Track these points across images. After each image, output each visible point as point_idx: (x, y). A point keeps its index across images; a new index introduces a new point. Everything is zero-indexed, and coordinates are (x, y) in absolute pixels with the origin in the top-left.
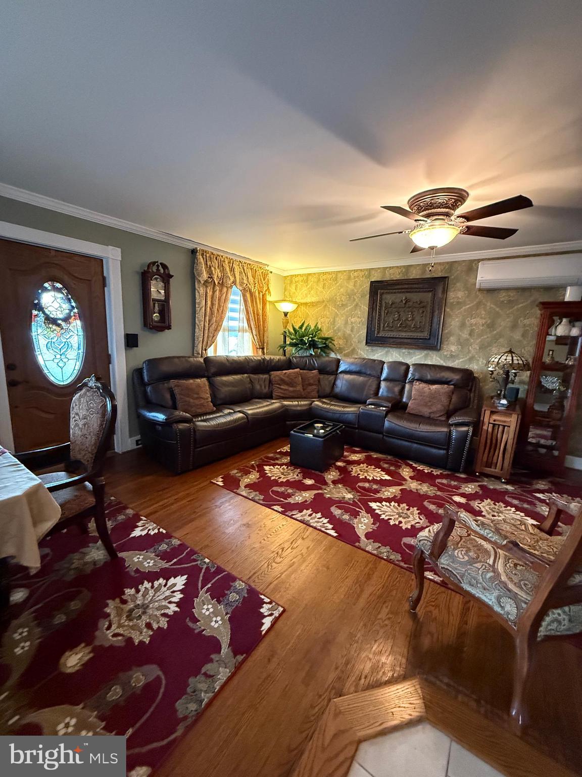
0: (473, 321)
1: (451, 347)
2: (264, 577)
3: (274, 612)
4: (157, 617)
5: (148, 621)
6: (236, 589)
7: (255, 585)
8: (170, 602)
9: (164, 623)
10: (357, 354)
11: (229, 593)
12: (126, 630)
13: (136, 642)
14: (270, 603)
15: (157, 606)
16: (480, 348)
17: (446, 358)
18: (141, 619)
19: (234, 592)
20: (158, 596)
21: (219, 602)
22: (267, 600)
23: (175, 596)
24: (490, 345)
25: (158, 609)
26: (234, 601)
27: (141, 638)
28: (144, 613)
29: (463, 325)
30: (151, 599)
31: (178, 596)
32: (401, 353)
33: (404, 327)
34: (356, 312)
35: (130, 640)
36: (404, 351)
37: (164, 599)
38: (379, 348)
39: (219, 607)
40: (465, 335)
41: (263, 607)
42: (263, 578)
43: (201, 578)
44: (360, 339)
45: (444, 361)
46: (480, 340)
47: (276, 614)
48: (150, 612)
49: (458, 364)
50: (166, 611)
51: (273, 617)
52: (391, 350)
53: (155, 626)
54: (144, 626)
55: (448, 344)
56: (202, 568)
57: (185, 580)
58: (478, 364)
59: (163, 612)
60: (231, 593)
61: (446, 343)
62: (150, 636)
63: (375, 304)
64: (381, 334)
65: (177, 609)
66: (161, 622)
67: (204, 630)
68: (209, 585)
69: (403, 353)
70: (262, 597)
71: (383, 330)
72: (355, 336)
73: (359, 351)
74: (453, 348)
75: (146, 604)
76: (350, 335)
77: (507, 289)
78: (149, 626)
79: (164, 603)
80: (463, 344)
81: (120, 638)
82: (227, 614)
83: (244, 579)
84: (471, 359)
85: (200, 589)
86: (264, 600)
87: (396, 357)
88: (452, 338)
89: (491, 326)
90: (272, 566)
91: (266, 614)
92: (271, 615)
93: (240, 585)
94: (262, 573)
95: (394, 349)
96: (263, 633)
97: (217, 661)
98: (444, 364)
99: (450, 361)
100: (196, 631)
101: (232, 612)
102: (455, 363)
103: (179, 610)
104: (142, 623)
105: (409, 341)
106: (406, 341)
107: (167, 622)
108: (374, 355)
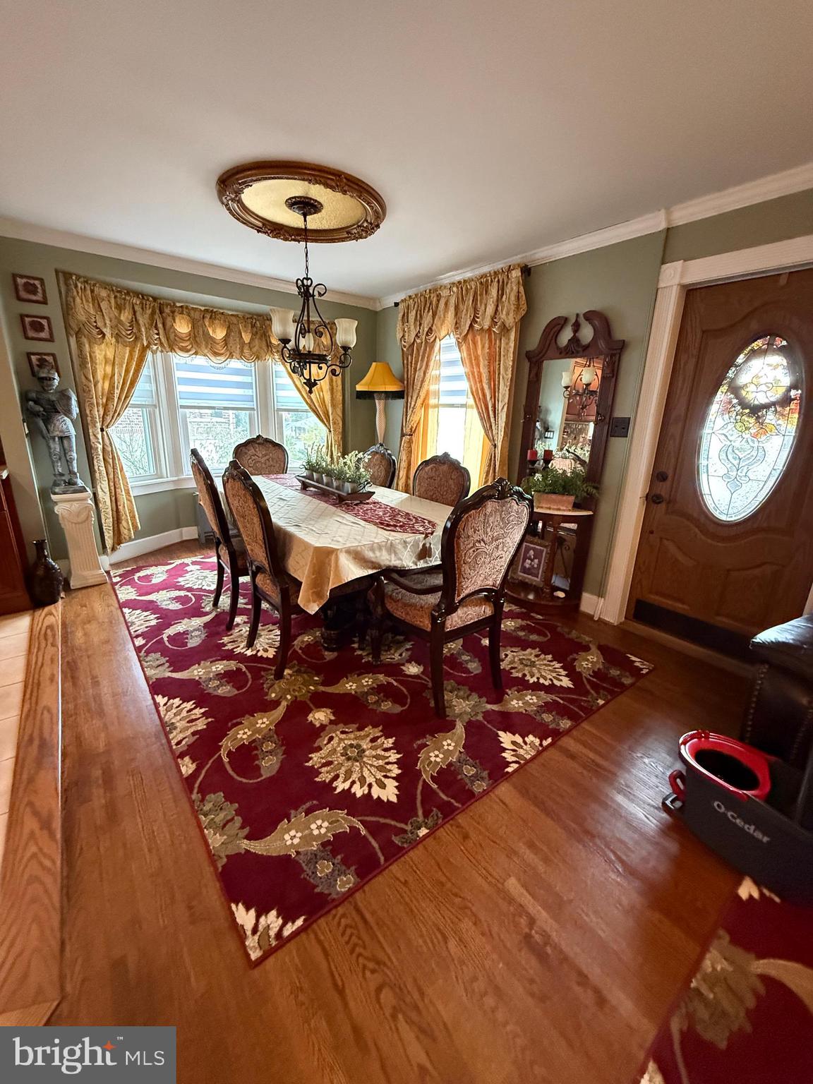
2: (347, 943)
3: (256, 937)
4: (336, 771)
5: (336, 762)
6: (339, 875)
7: (335, 916)
8: (353, 783)
9: (323, 777)
11: (336, 861)
13: (311, 755)
14: (279, 935)
15: (353, 770)
18: (341, 757)
19: (333, 870)
20: (369, 770)
21: (324, 845)
22: (287, 931)
23: (361, 788)
25: (348, 771)
26: (316, 867)
27: (315, 759)
28: (349, 758)
30: (368, 764)
31: (359, 791)
35: (318, 750)
39: (314, 843)
41: (278, 917)
42: (346, 938)
43: (382, 820)
47: (251, 942)
48: (348, 764)
50: (340, 779)
51: (249, 933)
53: (323, 770)
54: (330, 759)
56: (406, 824)
57: (388, 800)
59: (341, 775)
60: (333, 864)
62: (312, 766)
65: (339, 791)
66: (327, 775)
67: (289, 821)
68: (363, 832)
70: (299, 922)
75: (362, 760)
78: (328, 764)
79: (355, 777)
82: (298, 853)
83: (358, 896)
85: (360, 818)
86: (290, 924)
90: (373, 972)
91: (262, 920)
92: (255, 931)
93: (345, 883)
94: (359, 938)
96: (233, 906)
97: (237, 834)
100: (293, 812)
101: (297, 862)
103: (336, 792)
107: (324, 781)
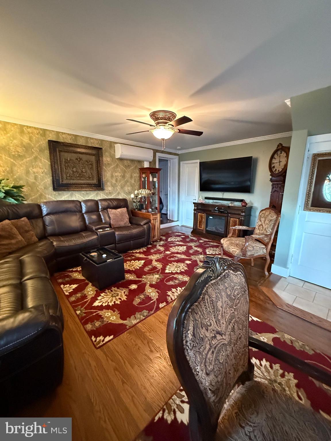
0: (116, 174)
1: (108, 188)
4: (274, 372)
5: (280, 377)
8: (261, 365)
9: (277, 366)
10: (45, 198)
12: (293, 391)
13: (296, 381)
15: (267, 373)
16: (121, 188)
17: (107, 194)
18: (281, 382)
20: (259, 374)
23: (255, 362)
24: (124, 186)
25: (269, 372)
27: (293, 379)
28: (275, 381)
29: (112, 176)
30: (263, 378)
32: (82, 194)
33: (81, 176)
34: (37, 163)
35: (298, 386)
36: (83, 192)
37: (260, 370)
38: (64, 192)
40: (114, 181)
44: (46, 186)
45: (107, 196)
46: (120, 183)
48: (273, 377)
49: (113, 196)
50: (268, 366)
52: (74, 192)
53: (281, 372)
54: (284, 379)
55: (107, 186)
58: (121, 196)
59: (270, 369)
61: (106, 186)
62: (288, 373)
63: (55, 158)
64: (65, 182)
65: (264, 360)
66: (276, 368)
69: (83, 194)
71: (67, 179)
72: (40, 184)
73: (47, 196)
74: (110, 189)
75: (268, 381)
76: (34, 183)
77: (127, 160)
78: (283, 376)
79: (263, 369)
80: (114, 186)
81: (300, 394)
84: (119, 194)
87: (78, 197)
88: (108, 183)
89: (123, 177)
95: (77, 192)
97: (283, 339)
98: (107, 198)
99: (110, 196)
102: (112, 196)
104: (283, 381)
105: (86, 186)
106: (84, 186)
107: (275, 364)
108: (62, 197)
